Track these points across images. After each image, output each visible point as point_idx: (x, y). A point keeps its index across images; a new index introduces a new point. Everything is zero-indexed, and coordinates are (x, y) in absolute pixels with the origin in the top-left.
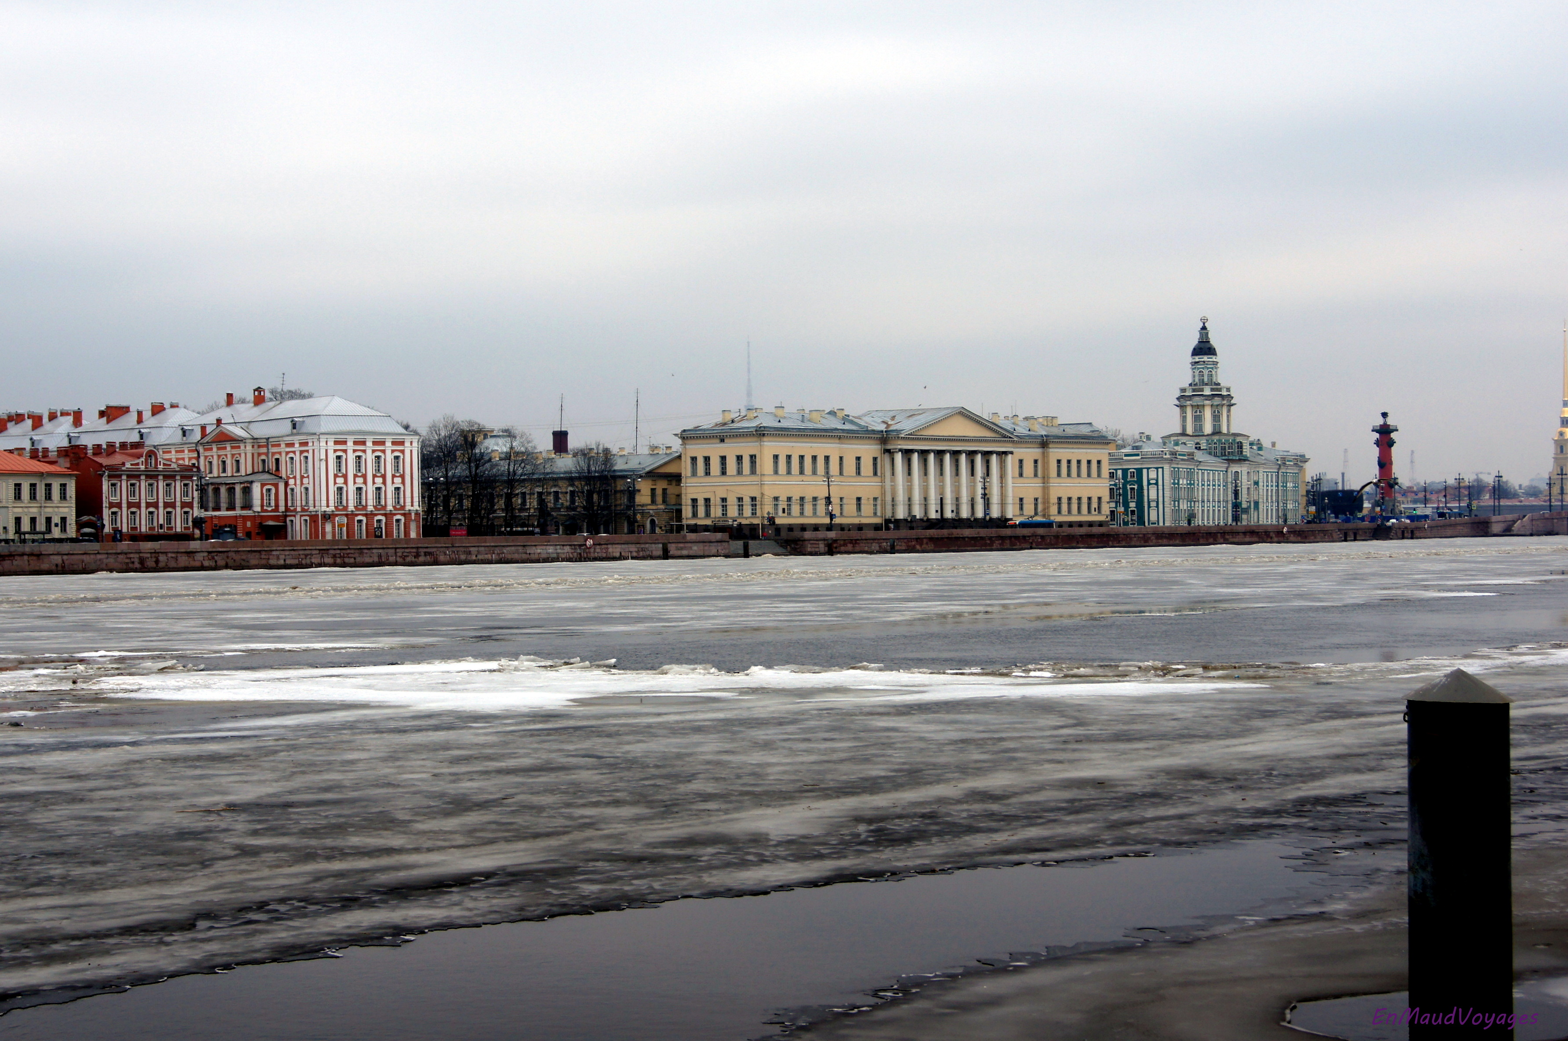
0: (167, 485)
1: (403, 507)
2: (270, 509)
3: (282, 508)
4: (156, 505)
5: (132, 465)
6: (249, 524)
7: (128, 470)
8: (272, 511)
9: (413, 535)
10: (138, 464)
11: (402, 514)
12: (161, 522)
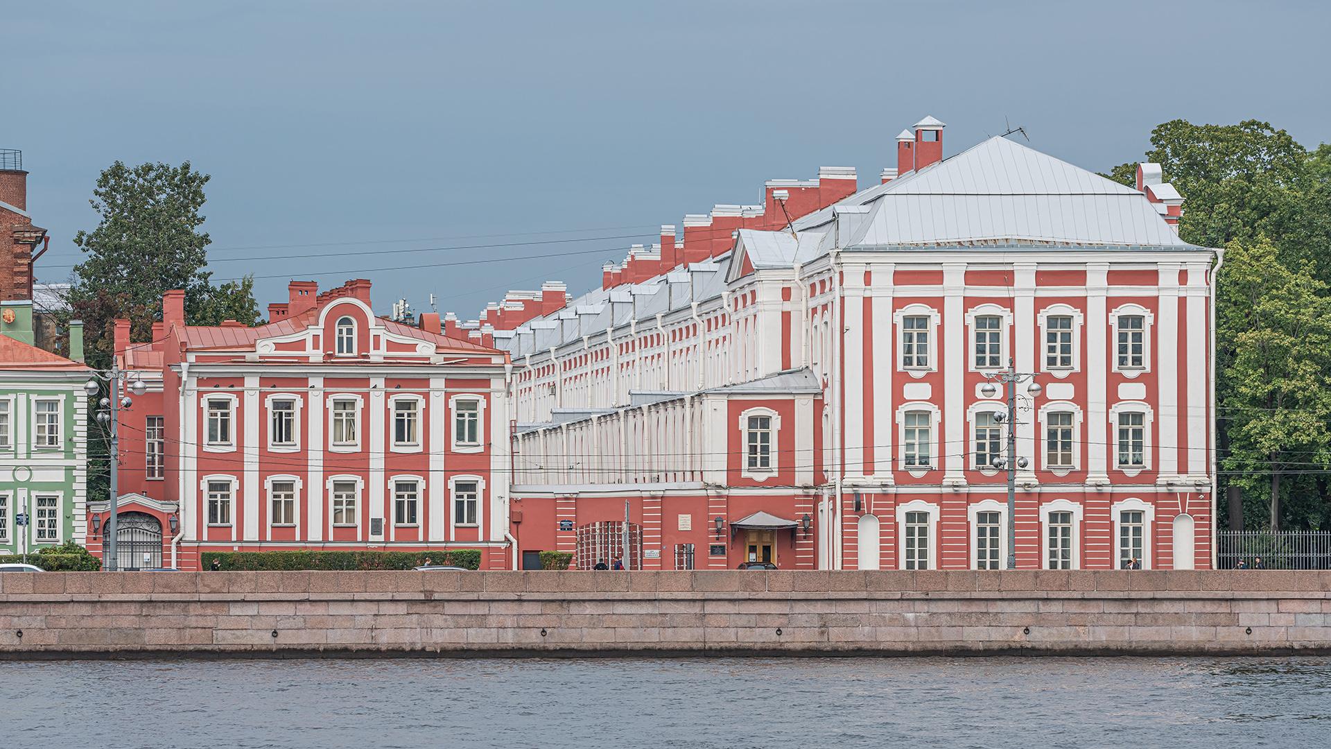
0: (401, 405)
1: (1150, 476)
2: (760, 477)
3: (804, 476)
4: (359, 464)
5: (279, 346)
6: (685, 522)
7: (264, 361)
8: (770, 483)
9: (1184, 557)
10: (301, 345)
11: (1144, 497)
12: (377, 511)
